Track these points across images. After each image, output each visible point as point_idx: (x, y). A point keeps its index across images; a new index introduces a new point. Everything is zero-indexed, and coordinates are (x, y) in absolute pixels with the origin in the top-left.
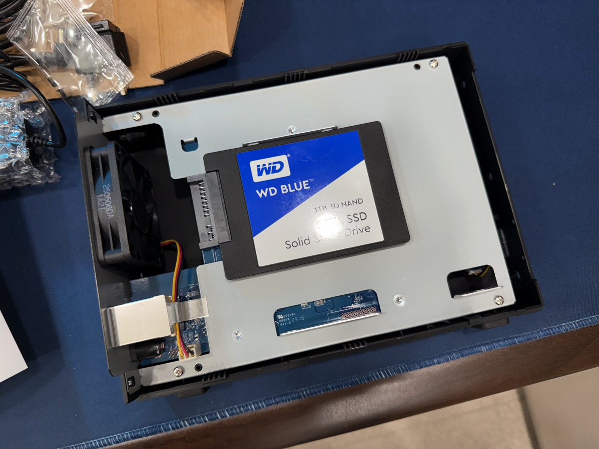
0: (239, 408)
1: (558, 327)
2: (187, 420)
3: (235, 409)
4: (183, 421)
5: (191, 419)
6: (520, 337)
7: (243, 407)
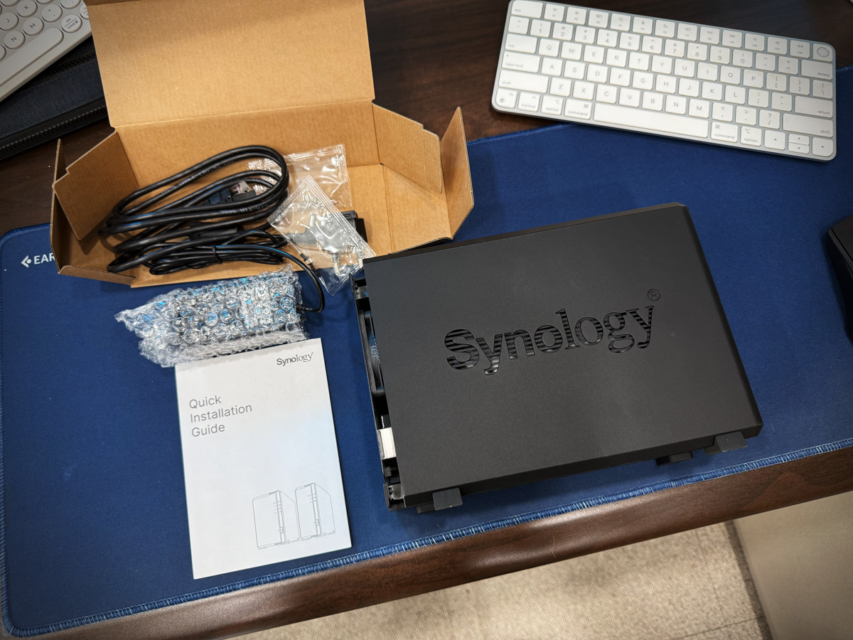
0: (462, 531)
1: (740, 466)
2: (417, 542)
3: (458, 532)
4: (414, 542)
5: (421, 541)
6: (705, 474)
7: (465, 530)
